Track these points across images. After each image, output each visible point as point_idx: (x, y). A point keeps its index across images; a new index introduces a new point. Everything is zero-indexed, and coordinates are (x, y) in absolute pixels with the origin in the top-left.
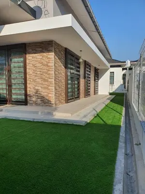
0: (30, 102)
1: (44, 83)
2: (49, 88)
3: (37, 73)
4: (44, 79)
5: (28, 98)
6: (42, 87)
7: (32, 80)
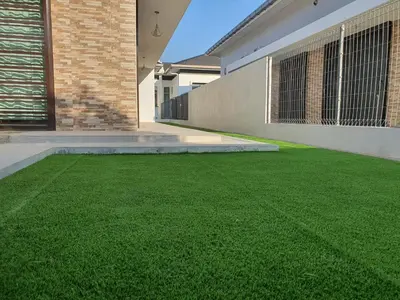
0: (64, 121)
1: (107, 72)
2: (123, 84)
3: (86, 45)
4: (110, 62)
5: (58, 111)
6: (100, 82)
7: (69, 62)
